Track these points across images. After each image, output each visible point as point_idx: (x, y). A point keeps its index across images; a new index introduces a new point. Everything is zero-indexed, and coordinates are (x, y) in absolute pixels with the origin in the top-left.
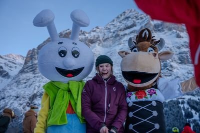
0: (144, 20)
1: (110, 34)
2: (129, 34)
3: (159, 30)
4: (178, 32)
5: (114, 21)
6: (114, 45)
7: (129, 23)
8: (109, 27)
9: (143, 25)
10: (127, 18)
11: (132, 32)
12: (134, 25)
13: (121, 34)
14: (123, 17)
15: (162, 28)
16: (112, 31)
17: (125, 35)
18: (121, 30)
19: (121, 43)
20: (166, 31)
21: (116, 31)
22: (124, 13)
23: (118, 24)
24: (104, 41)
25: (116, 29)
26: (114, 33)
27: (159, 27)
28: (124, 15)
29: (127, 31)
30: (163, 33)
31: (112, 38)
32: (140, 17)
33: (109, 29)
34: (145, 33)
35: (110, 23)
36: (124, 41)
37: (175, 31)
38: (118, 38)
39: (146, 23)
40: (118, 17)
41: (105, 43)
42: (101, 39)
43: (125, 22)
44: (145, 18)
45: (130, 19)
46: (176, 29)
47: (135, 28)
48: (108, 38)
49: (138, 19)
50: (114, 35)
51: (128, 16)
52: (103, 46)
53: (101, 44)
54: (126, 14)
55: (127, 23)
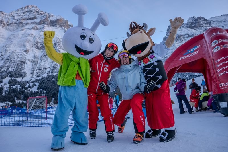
0: (43, 16)
1: (14, 21)
2: (30, 24)
3: (53, 25)
4: (66, 29)
5: (18, 10)
6: (17, 30)
7: (31, 15)
8: (13, 15)
9: (42, 19)
10: (30, 11)
11: (33, 23)
12: (34, 18)
13: (23, 22)
14: (26, 10)
15: (55, 24)
16: (16, 18)
17: (27, 24)
18: (24, 19)
19: (24, 30)
20: (58, 27)
21: (19, 19)
22: (28, 6)
23: (22, 14)
24: (9, 25)
25: (19, 18)
26: (18, 20)
27: (53, 23)
28: (28, 8)
29: (29, 21)
30: (56, 28)
31: (16, 24)
32: (40, 12)
33: (13, 16)
34: (133, 25)
35: (14, 12)
36: (26, 28)
37: (64, 28)
38: (21, 25)
39: (44, 18)
40: (22, 9)
41: (9, 27)
42: (5, 23)
43: (28, 14)
44: (44, 15)
45: (32, 13)
46: (64, 27)
47: (35, 20)
48: (12, 24)
49: (39, 14)
50: (18, 22)
51: (31, 10)
52: (7, 29)
53: (5, 27)
54: (29, 8)
55: (30, 15)
